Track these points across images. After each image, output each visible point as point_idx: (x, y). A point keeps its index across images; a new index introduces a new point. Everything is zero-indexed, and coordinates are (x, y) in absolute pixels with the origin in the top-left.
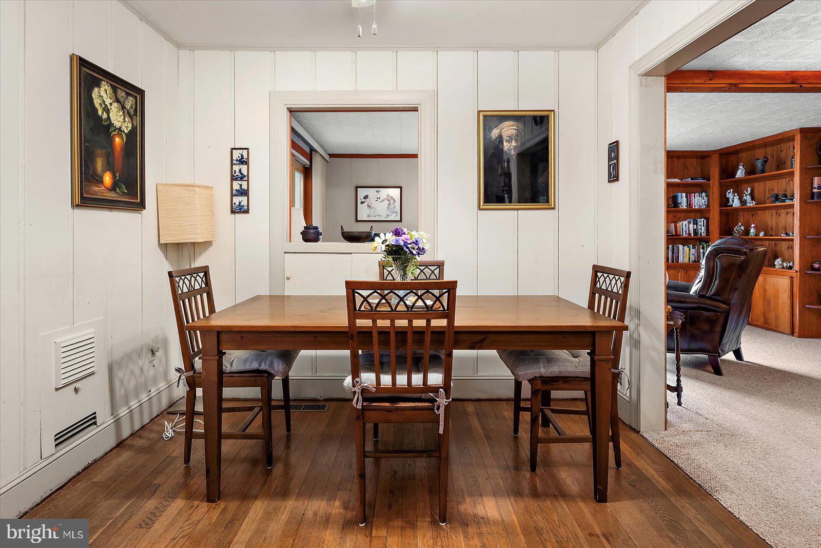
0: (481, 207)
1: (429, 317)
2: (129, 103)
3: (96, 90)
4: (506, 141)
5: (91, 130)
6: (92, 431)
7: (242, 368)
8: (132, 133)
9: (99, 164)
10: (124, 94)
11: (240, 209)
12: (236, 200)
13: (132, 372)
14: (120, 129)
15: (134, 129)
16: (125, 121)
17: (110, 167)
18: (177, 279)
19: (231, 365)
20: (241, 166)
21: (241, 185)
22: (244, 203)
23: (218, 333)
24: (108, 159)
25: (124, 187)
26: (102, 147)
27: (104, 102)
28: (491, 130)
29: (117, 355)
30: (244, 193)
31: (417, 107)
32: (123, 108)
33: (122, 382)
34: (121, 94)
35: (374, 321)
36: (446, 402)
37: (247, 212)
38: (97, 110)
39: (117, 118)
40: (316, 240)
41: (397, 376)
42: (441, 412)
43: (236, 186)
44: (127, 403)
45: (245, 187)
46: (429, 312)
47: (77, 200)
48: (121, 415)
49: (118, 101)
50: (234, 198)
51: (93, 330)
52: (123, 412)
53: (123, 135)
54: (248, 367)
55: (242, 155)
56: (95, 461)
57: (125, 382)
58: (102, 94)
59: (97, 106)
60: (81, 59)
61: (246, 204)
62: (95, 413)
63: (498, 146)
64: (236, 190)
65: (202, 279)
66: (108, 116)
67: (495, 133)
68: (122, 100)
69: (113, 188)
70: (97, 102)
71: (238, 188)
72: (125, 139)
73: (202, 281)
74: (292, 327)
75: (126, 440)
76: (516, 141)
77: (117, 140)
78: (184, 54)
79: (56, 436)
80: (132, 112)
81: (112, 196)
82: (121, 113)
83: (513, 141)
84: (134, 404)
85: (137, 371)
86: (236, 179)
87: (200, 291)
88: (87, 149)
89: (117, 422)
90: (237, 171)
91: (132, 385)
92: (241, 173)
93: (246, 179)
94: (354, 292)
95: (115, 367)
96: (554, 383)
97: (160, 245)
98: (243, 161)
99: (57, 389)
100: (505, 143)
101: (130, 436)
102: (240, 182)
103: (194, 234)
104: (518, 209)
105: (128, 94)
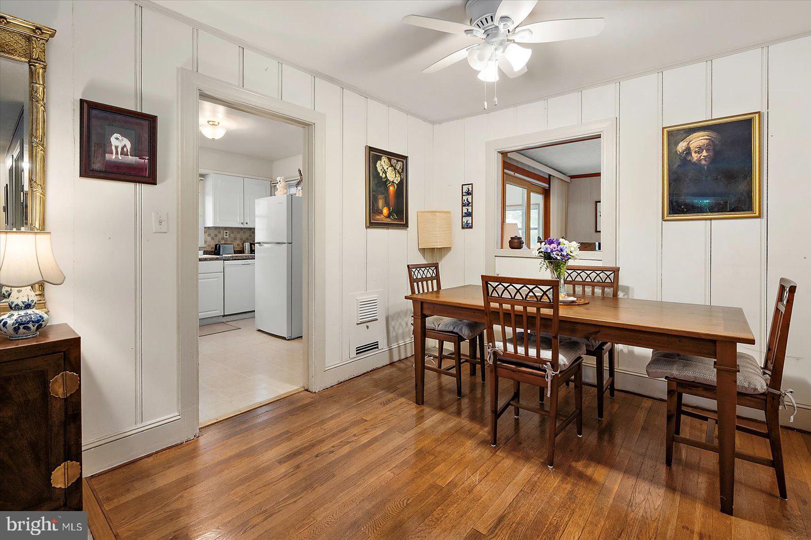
0: (666, 218)
1: (539, 306)
2: (399, 166)
3: (379, 162)
4: (695, 152)
5: (376, 185)
6: (375, 352)
7: (444, 329)
8: (401, 182)
9: (381, 203)
10: (395, 161)
11: (467, 226)
12: (465, 219)
13: (400, 324)
14: (393, 182)
15: (402, 181)
16: (396, 177)
17: (387, 204)
18: (414, 270)
19: (438, 326)
20: (468, 196)
21: (468, 209)
22: (470, 222)
23: (422, 303)
24: (385, 200)
25: (395, 215)
26: (382, 194)
27: (383, 168)
28: (677, 144)
29: (391, 312)
30: (469, 214)
31: (600, 134)
32: (395, 169)
33: (394, 328)
34: (394, 161)
35: (501, 305)
36: (553, 373)
37: (471, 227)
38: (379, 173)
39: (391, 176)
40: (520, 247)
41: (529, 349)
42: (549, 380)
43: (465, 211)
44: (397, 341)
45: (470, 210)
46: (538, 303)
47: (368, 225)
48: (393, 347)
49: (392, 166)
50: (464, 218)
51: (377, 296)
52: (394, 346)
53: (395, 185)
54: (447, 329)
55: (468, 189)
56: (377, 369)
57: (396, 329)
58: (383, 164)
59: (379, 171)
60: (370, 147)
61: (471, 222)
62: (378, 342)
63: (685, 158)
64: (465, 213)
65: (433, 271)
66: (386, 175)
67: (681, 146)
68: (394, 165)
69: (388, 217)
70: (379, 169)
71: (466, 211)
72: (396, 187)
73: (433, 272)
74: (458, 304)
75: (395, 362)
76: (707, 151)
77: (391, 188)
78: (437, 126)
79: (357, 348)
80: (400, 171)
81: (388, 221)
82: (394, 173)
83: (704, 150)
84: (401, 343)
85: (404, 324)
86: (465, 206)
87: (432, 279)
88: (374, 196)
89: (391, 351)
90: (466, 200)
91: (400, 331)
92: (468, 202)
93: (471, 205)
94: (487, 283)
95: (390, 320)
96: (692, 388)
97: (420, 249)
98: (469, 193)
99: (357, 324)
100: (693, 154)
101: (398, 361)
102: (467, 207)
103: (436, 242)
104: (711, 219)
105: (398, 161)
